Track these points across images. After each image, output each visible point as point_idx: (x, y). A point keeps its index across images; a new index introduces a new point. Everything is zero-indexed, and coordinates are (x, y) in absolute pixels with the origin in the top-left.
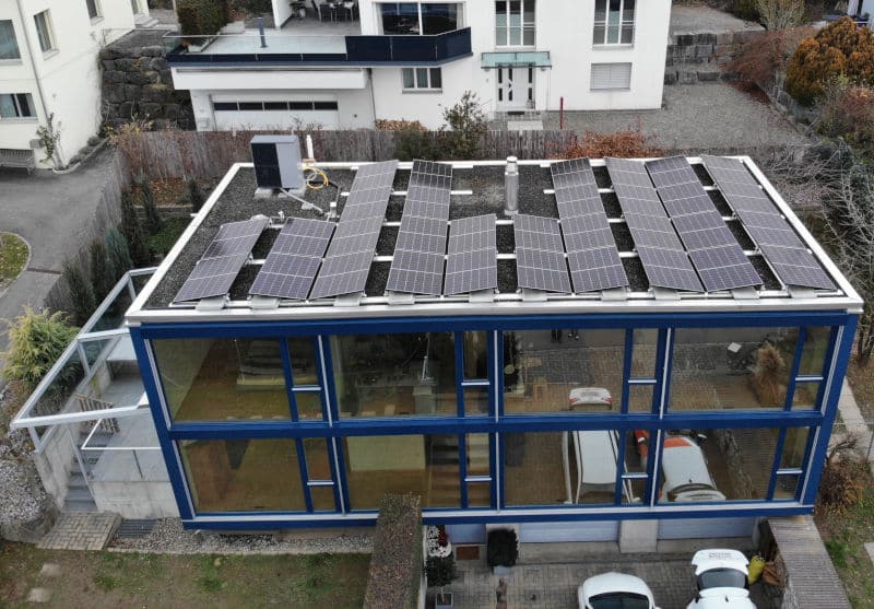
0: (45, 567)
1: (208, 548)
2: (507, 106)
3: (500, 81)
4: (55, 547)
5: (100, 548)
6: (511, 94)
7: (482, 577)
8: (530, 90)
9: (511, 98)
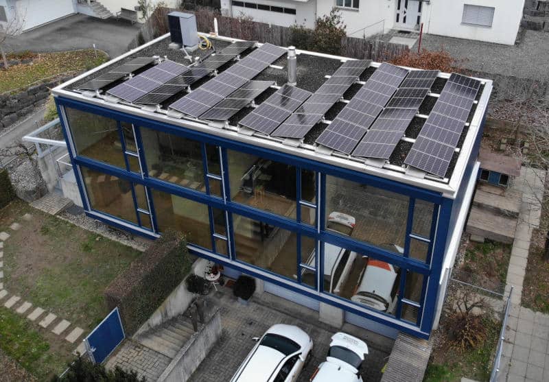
0: (26, 215)
1: (99, 231)
2: (402, 26)
3: (399, 8)
4: (36, 207)
5: (53, 214)
6: (405, 18)
7: (232, 300)
8: (419, 18)
9: (404, 21)
